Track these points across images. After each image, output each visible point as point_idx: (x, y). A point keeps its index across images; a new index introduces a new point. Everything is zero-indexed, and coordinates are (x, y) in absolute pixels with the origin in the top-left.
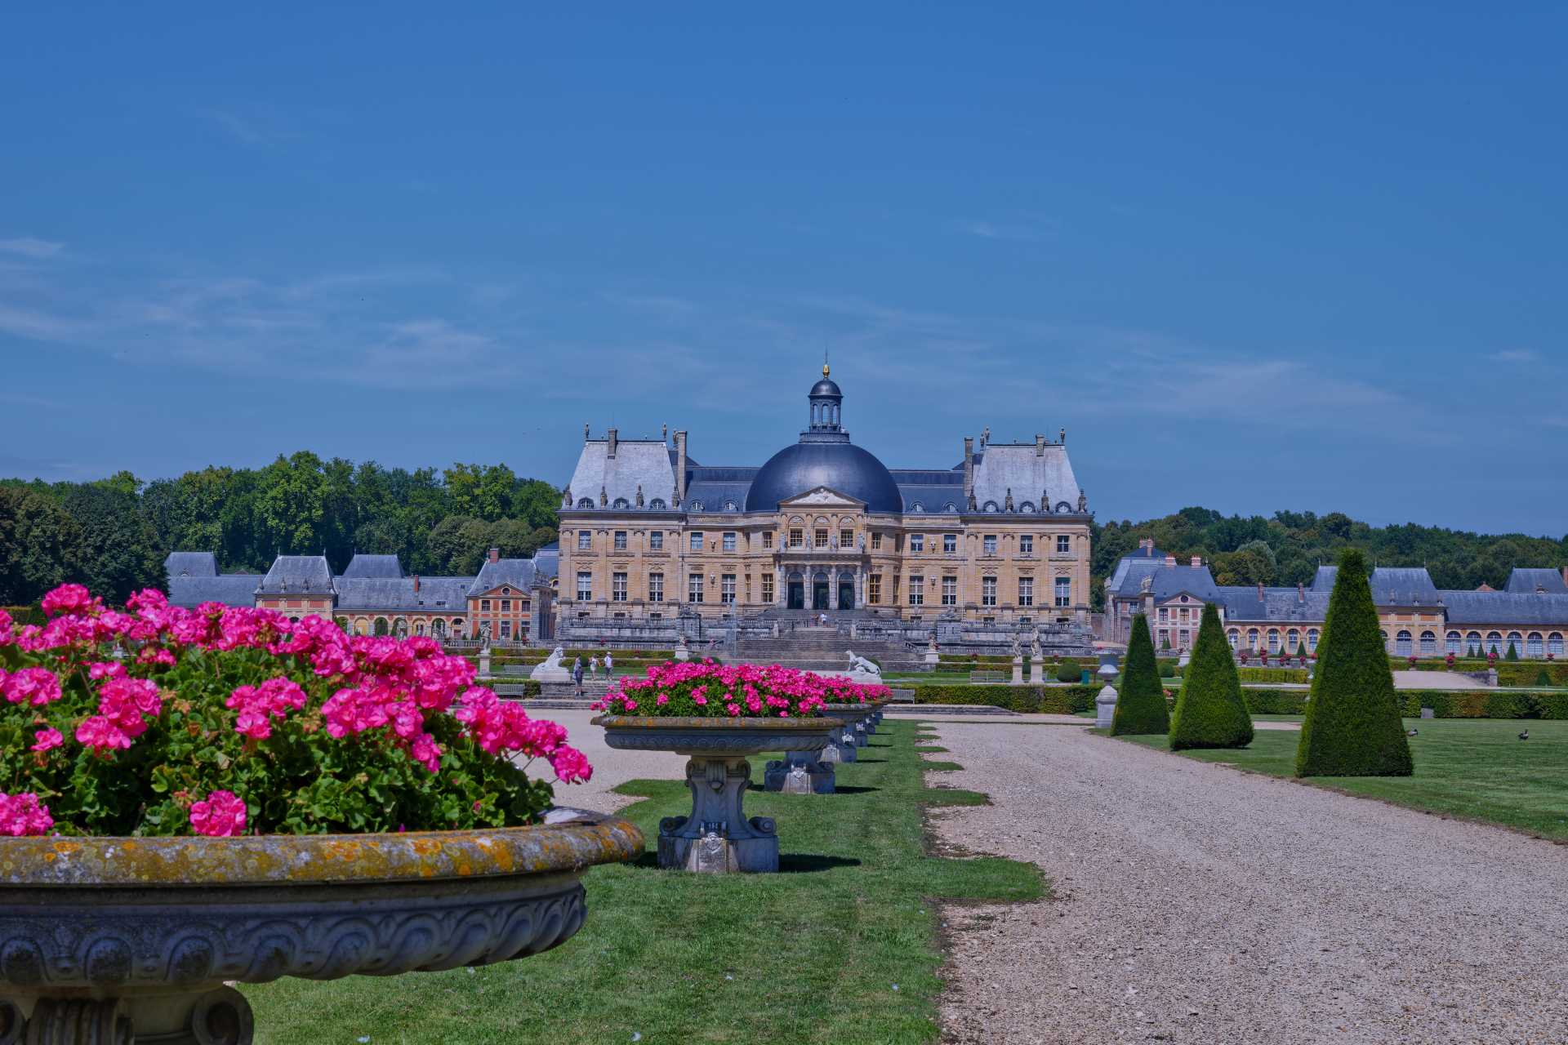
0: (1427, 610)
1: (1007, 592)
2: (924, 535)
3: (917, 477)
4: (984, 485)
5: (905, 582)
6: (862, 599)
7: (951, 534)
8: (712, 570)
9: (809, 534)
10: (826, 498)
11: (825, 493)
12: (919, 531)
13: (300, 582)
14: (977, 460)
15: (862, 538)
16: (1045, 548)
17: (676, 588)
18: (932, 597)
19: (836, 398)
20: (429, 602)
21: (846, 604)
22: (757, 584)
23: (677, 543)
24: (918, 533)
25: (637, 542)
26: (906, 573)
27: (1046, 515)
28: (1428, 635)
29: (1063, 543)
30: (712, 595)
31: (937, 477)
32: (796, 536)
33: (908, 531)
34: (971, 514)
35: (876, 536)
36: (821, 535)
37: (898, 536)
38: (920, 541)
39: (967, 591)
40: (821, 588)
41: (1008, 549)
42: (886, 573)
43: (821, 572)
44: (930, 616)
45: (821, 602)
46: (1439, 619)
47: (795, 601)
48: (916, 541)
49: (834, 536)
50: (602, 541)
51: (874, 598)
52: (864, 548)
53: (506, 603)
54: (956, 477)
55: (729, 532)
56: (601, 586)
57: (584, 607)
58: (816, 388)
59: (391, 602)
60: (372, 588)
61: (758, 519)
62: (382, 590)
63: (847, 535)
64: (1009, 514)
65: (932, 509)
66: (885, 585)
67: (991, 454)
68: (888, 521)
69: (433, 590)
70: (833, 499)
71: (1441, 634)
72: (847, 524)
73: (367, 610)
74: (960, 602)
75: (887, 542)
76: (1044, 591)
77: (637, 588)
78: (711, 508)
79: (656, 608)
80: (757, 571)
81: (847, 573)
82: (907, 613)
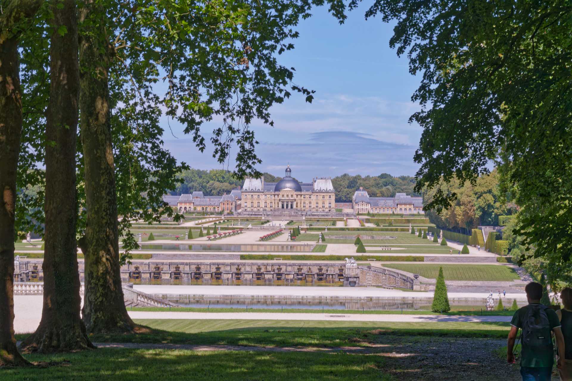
0: (410, 204)
1: (320, 205)
2: (306, 195)
3: (304, 185)
4: (317, 186)
5: (302, 204)
6: (295, 207)
7: (310, 195)
8: (268, 202)
9: (285, 196)
13: (186, 199)
14: (315, 181)
15: (295, 196)
16: (327, 198)
17: (262, 205)
18: (307, 206)
19: (290, 171)
20: (212, 203)
21: (292, 207)
22: (276, 204)
23: (263, 197)
24: (304, 195)
25: (255, 197)
26: (302, 202)
27: (327, 192)
28: (410, 209)
29: (330, 197)
30: (269, 206)
31: (308, 185)
32: (283, 196)
34: (314, 192)
35: (297, 196)
36: (288, 196)
37: (301, 195)
39: (313, 205)
40: (287, 205)
41: (320, 198)
42: (299, 202)
43: (287, 202)
44: (307, 210)
45: (287, 207)
46: (412, 206)
47: (283, 207)
49: (290, 196)
50: (249, 197)
51: (297, 207)
52: (295, 198)
53: (228, 204)
54: (312, 185)
55: (271, 195)
56: (249, 205)
57: (246, 208)
58: (287, 169)
59: (205, 204)
60: (201, 201)
61: (277, 193)
62: (203, 201)
63: (292, 196)
64: (320, 192)
65: (307, 191)
66: (299, 204)
67: (318, 181)
68: (299, 193)
69: (213, 201)
70: (290, 189)
71: (413, 209)
72: (292, 194)
73: (200, 205)
74: (312, 207)
75: (299, 196)
76: (327, 205)
77: (255, 205)
78: (269, 190)
79: (259, 208)
80: (276, 202)
81: (292, 202)
82: (303, 209)
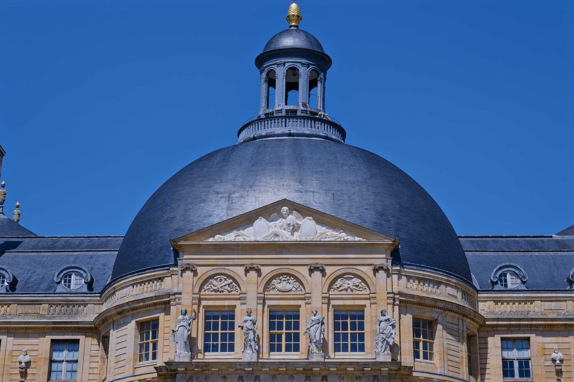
2: (534, 338)
10: (295, 228)
11: (292, 218)
12: (519, 328)
33: (494, 330)
38: (525, 354)
48: (514, 354)
52: (394, 349)
